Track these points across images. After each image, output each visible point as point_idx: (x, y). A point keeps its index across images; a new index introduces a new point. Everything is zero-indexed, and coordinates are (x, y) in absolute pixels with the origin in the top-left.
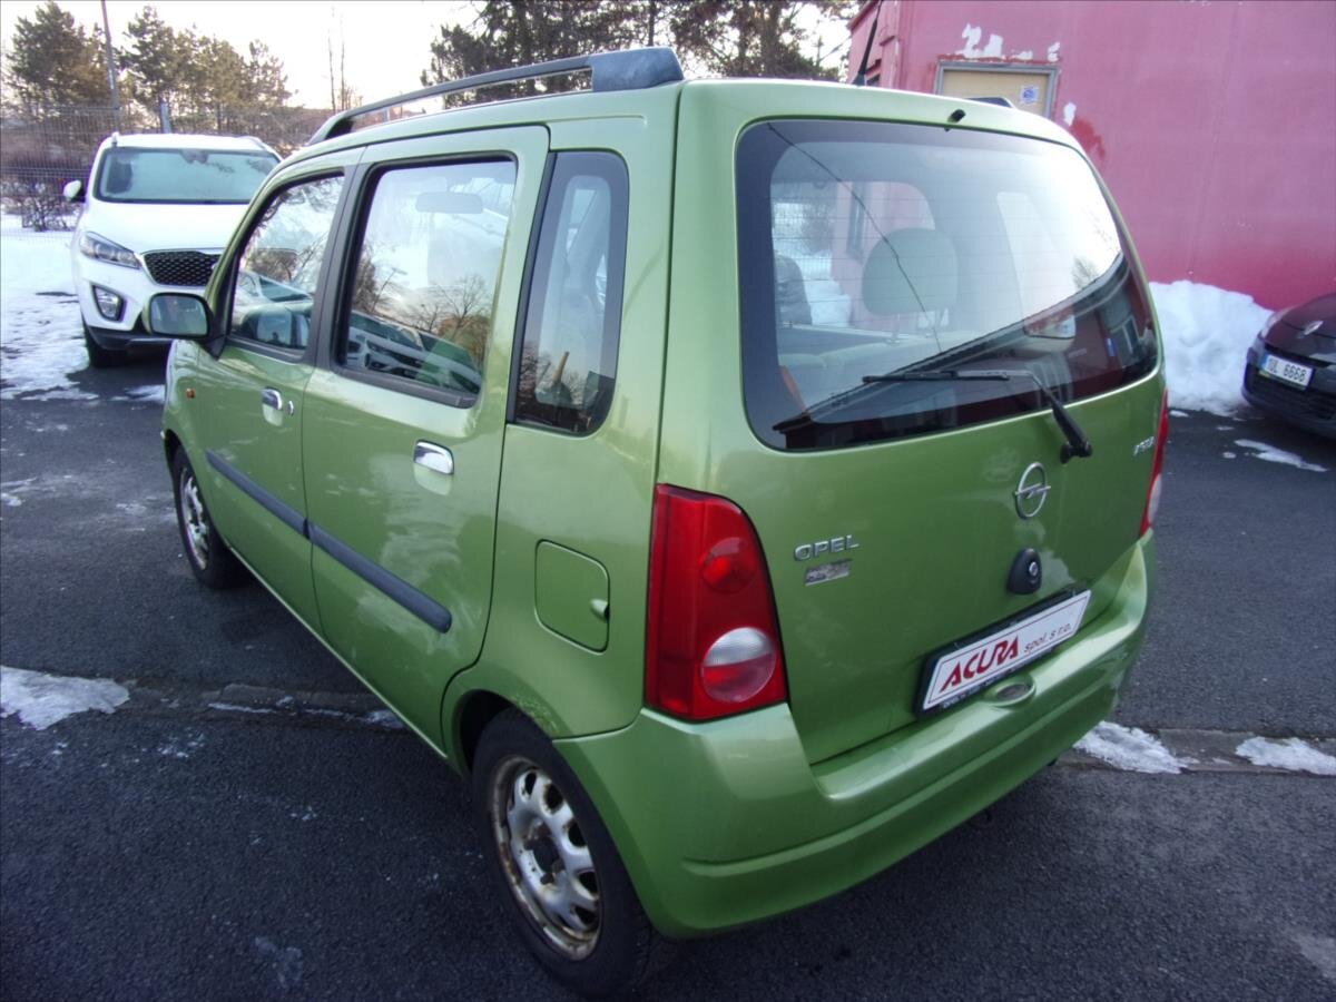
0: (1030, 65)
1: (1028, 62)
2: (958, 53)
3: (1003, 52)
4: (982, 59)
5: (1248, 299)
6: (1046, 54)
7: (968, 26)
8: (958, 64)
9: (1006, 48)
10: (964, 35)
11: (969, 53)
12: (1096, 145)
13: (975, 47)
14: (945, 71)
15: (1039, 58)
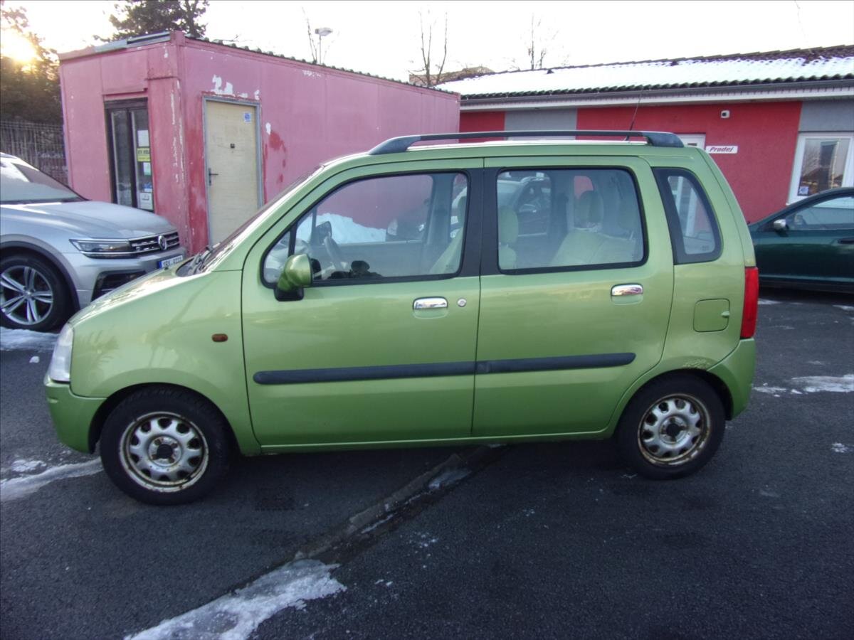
0: (247, 101)
1: (246, 99)
2: (212, 91)
3: (234, 93)
4: (224, 96)
5: (350, 220)
6: (254, 96)
7: (215, 76)
8: (213, 97)
9: (234, 90)
10: (214, 81)
11: (217, 91)
12: (282, 146)
13: (220, 88)
14: (207, 101)
15: (250, 98)
